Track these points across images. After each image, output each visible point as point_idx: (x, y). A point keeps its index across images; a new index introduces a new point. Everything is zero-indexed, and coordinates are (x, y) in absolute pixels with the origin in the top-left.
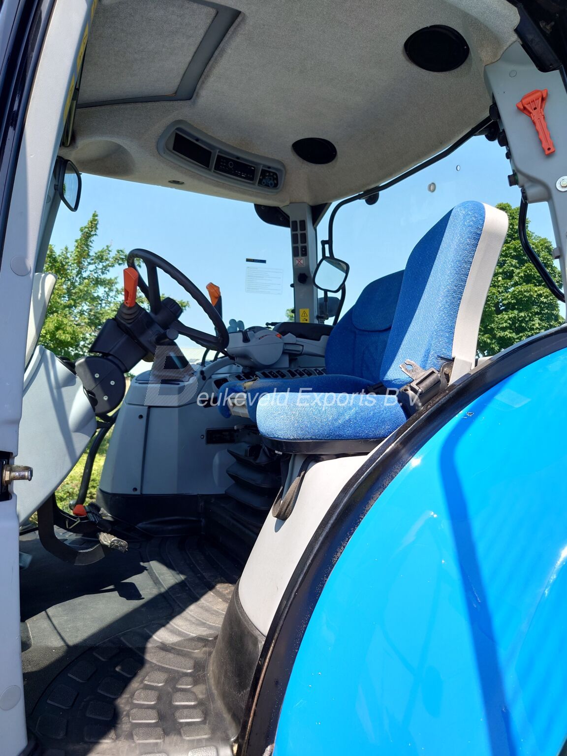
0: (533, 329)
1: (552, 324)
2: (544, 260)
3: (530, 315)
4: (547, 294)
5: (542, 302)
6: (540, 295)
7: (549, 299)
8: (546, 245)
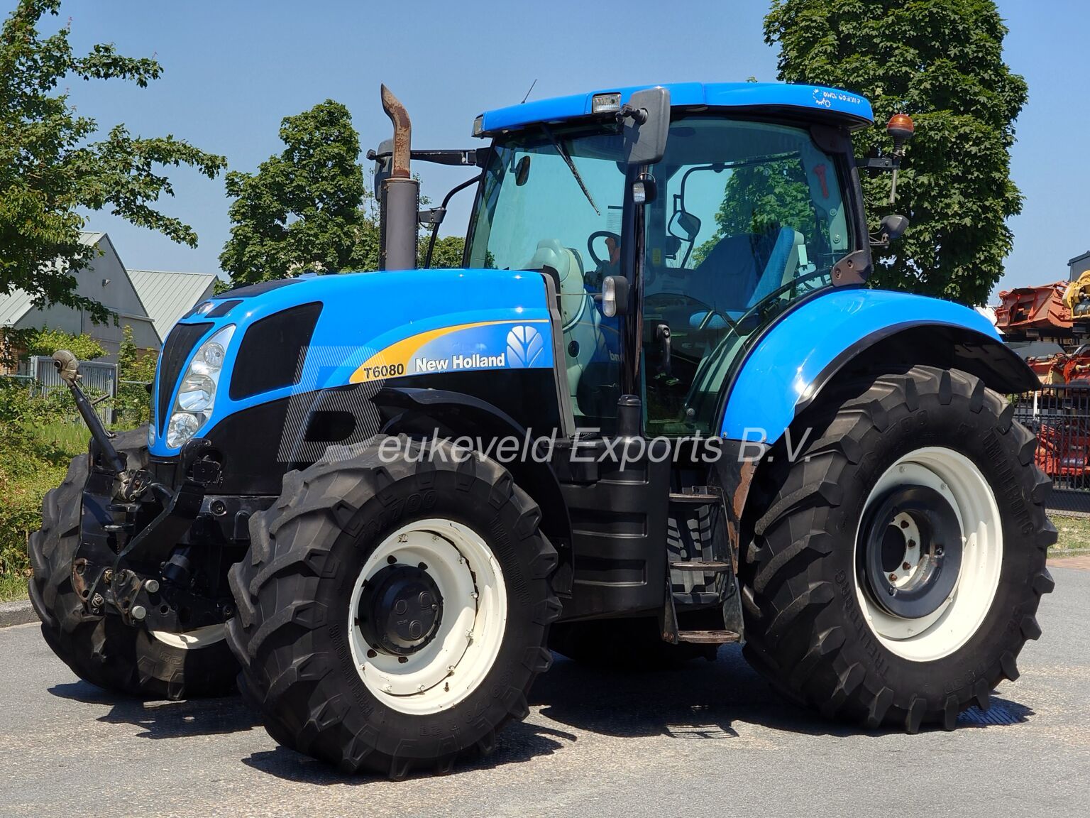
0: (946, 216)
1: (987, 203)
2: (977, 52)
3: (942, 183)
4: (980, 135)
5: (968, 154)
6: (964, 138)
7: (983, 147)
8: (985, 13)
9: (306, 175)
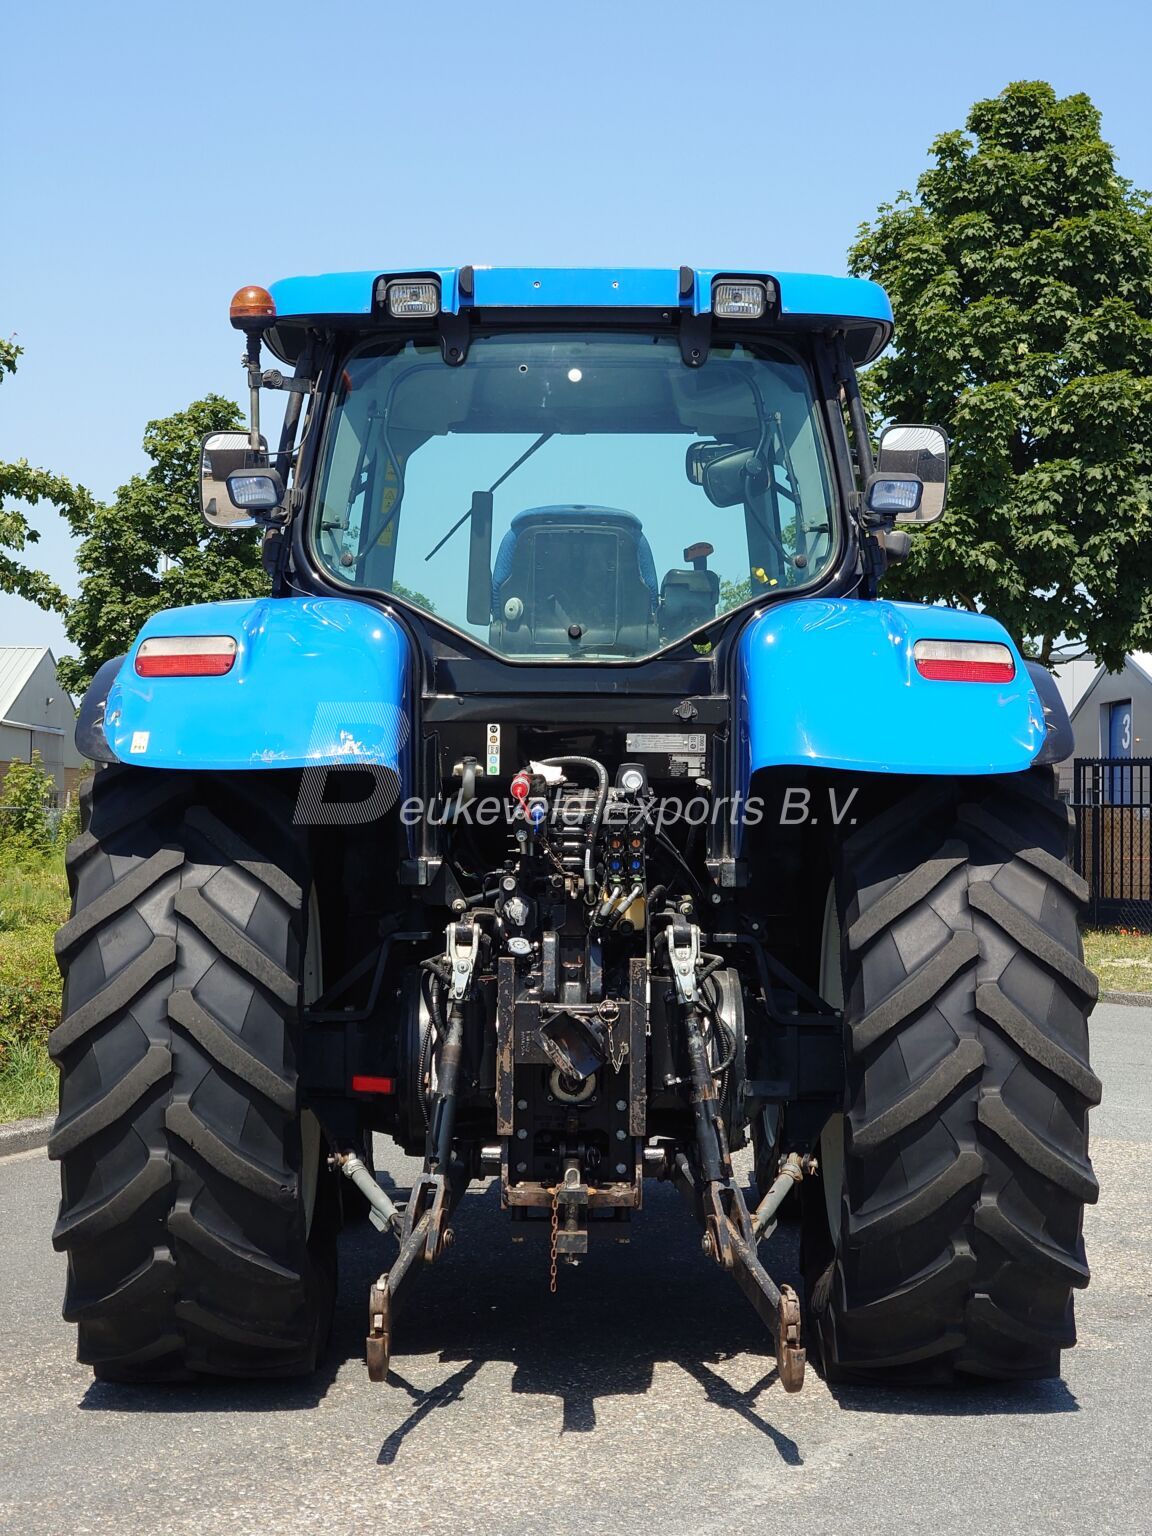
9: (183, 501)
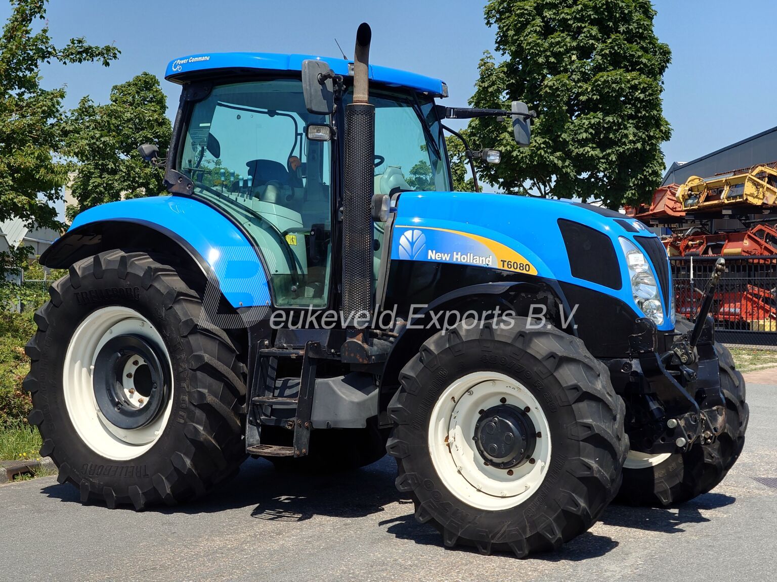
1: (651, 133)
2: (638, 28)
4: (646, 86)
5: (638, 99)
6: (634, 88)
7: (647, 93)
